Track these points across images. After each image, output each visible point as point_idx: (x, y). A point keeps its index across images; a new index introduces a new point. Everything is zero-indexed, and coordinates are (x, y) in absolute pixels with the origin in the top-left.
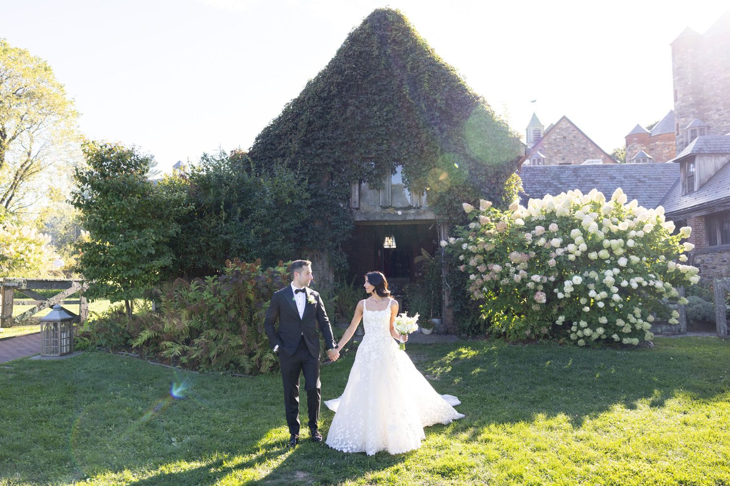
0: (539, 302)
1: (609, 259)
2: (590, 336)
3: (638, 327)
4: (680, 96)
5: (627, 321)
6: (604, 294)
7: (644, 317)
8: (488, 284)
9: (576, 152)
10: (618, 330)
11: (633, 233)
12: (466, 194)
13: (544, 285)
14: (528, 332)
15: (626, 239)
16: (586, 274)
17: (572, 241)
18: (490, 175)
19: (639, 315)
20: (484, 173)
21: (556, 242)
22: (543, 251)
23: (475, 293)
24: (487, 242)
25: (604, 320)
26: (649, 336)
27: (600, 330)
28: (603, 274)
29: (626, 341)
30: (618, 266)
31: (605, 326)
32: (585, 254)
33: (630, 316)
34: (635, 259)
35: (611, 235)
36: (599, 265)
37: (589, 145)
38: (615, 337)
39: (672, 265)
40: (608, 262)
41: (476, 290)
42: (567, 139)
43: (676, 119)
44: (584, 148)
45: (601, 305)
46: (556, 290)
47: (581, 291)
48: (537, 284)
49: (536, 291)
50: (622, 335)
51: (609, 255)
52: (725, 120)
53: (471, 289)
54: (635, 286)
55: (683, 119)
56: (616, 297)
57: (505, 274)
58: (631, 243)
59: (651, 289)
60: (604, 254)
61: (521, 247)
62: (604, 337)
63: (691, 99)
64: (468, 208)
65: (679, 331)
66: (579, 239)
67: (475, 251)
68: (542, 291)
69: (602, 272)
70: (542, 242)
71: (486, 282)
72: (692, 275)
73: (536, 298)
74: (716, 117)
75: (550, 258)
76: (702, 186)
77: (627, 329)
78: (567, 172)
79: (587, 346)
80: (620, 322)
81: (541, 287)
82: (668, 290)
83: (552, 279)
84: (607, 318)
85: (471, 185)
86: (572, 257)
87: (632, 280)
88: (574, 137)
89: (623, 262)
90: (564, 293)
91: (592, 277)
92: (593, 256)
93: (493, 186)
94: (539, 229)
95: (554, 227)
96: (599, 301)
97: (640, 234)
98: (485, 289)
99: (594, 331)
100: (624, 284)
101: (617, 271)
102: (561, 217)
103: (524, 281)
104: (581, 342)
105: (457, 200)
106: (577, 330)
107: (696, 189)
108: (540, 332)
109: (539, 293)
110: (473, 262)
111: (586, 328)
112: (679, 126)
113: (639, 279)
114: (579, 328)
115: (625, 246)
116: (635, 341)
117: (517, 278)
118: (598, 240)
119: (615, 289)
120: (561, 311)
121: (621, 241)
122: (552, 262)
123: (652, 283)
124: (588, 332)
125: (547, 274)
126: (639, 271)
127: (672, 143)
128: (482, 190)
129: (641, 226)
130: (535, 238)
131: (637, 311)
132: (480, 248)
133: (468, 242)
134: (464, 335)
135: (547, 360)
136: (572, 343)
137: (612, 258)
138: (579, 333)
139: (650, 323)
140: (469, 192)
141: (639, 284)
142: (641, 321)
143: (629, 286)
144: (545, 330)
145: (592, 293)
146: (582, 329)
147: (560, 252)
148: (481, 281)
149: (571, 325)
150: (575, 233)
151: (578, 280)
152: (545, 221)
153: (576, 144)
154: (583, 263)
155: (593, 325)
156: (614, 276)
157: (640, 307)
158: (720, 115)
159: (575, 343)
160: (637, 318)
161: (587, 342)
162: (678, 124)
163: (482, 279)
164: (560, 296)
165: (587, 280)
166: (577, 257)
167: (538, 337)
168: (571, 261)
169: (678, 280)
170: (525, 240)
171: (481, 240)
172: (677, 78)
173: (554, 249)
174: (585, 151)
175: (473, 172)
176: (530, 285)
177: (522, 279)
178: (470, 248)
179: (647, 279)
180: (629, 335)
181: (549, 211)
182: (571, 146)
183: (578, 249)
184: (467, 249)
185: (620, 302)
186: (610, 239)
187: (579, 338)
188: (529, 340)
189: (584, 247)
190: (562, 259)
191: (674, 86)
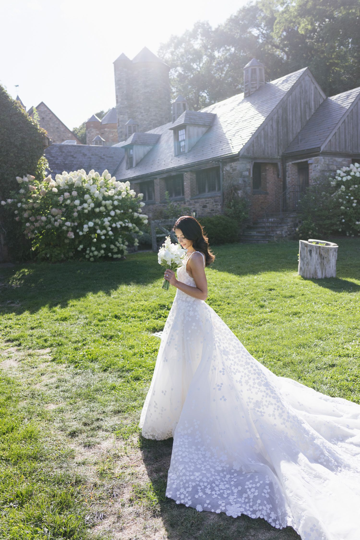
0: (70, 238)
1: (105, 212)
2: (97, 255)
3: (121, 248)
4: (120, 100)
5: (115, 245)
6: (104, 231)
7: (123, 243)
8: (38, 228)
9: (52, 130)
10: (111, 250)
11: (116, 197)
12: (13, 169)
13: (72, 228)
14: (63, 256)
15: (113, 201)
16: (94, 220)
17: (85, 202)
18: (27, 157)
19: (121, 242)
20: (24, 155)
21: (77, 202)
22: (70, 208)
23: (29, 235)
24: (34, 202)
25: (104, 246)
26: (126, 252)
27: (102, 252)
28: (103, 220)
29: (115, 256)
30: (110, 216)
31: (104, 249)
32: (93, 209)
33: (117, 243)
34: (118, 211)
35: (105, 198)
36: (100, 215)
37: (61, 126)
38: (110, 254)
39: (136, 214)
40: (104, 213)
41: (29, 232)
42: (45, 119)
43: (117, 115)
44: (57, 128)
45: (103, 237)
46: (78, 231)
47: (92, 230)
48: (68, 227)
49: (68, 231)
50: (113, 253)
51: (105, 210)
52: (145, 120)
53: (25, 232)
54: (119, 226)
55: (122, 116)
56: (111, 233)
57: (49, 222)
58: (116, 203)
59: (127, 228)
60: (102, 209)
61: (57, 205)
62: (104, 255)
63: (126, 103)
64: (20, 180)
65: (135, 250)
66: (90, 201)
67: (26, 208)
68: (71, 231)
69: (102, 219)
70: (68, 202)
71: (37, 227)
72: (145, 220)
73: (68, 235)
74: (140, 117)
75: (74, 212)
76: (137, 164)
77: (116, 250)
78: (55, 148)
79: (95, 261)
80: (112, 246)
81: (70, 229)
82: (134, 228)
83: (76, 224)
84: (106, 245)
85: (16, 163)
86: (86, 211)
87: (117, 223)
88: (50, 118)
89: (112, 213)
90: (82, 231)
91: (97, 222)
92: (97, 210)
93: (30, 164)
94: (67, 194)
95: (75, 193)
96: (102, 235)
97: (120, 197)
98: (36, 231)
99: (99, 252)
100: (114, 225)
101: (110, 218)
102: (78, 187)
103: (61, 226)
104: (92, 259)
105: (6, 173)
106: (90, 252)
107: (134, 165)
108: (69, 255)
109: (70, 233)
110: (26, 215)
111: (95, 251)
112: (120, 120)
113: (121, 223)
114: (91, 251)
115: (113, 205)
116: (119, 256)
117: (57, 224)
118: (99, 201)
119: (109, 229)
120: (80, 243)
121: (111, 201)
122: (76, 214)
123: (127, 224)
124: (96, 253)
125: (73, 221)
126: (121, 218)
127: (114, 130)
128: (23, 167)
129: (120, 193)
130: (65, 200)
131: (120, 240)
132: (30, 206)
133: (21, 202)
134: (18, 262)
135: (78, 270)
136: (87, 260)
137: (107, 211)
138: (91, 254)
139: (126, 246)
140: (14, 168)
141: (121, 225)
142: (122, 245)
143: (116, 227)
144: (71, 254)
145: (99, 231)
146: (93, 252)
147: (79, 208)
148: (33, 227)
149: (86, 250)
150: (87, 196)
151: (91, 224)
152: (68, 189)
153: (51, 124)
154: (92, 215)
155: (99, 249)
156: (109, 221)
157: (121, 238)
158: (142, 116)
159: (89, 259)
160: (120, 244)
161: (95, 259)
162: (119, 119)
163: (34, 225)
164: (81, 233)
165: (95, 224)
166: (89, 211)
167: (67, 258)
168: (85, 214)
169: (138, 222)
170: (58, 201)
171: (31, 201)
172: (117, 87)
173: (76, 206)
174: (58, 130)
175: (16, 154)
176: (64, 228)
177: (60, 225)
178: (24, 206)
179: (125, 223)
180: (117, 253)
181: (70, 183)
182: (48, 125)
183: (89, 207)
184: (21, 207)
185: (112, 236)
186: (105, 201)
187: (91, 257)
188: (62, 261)
189: (92, 205)
190: (81, 212)
191: (116, 92)
